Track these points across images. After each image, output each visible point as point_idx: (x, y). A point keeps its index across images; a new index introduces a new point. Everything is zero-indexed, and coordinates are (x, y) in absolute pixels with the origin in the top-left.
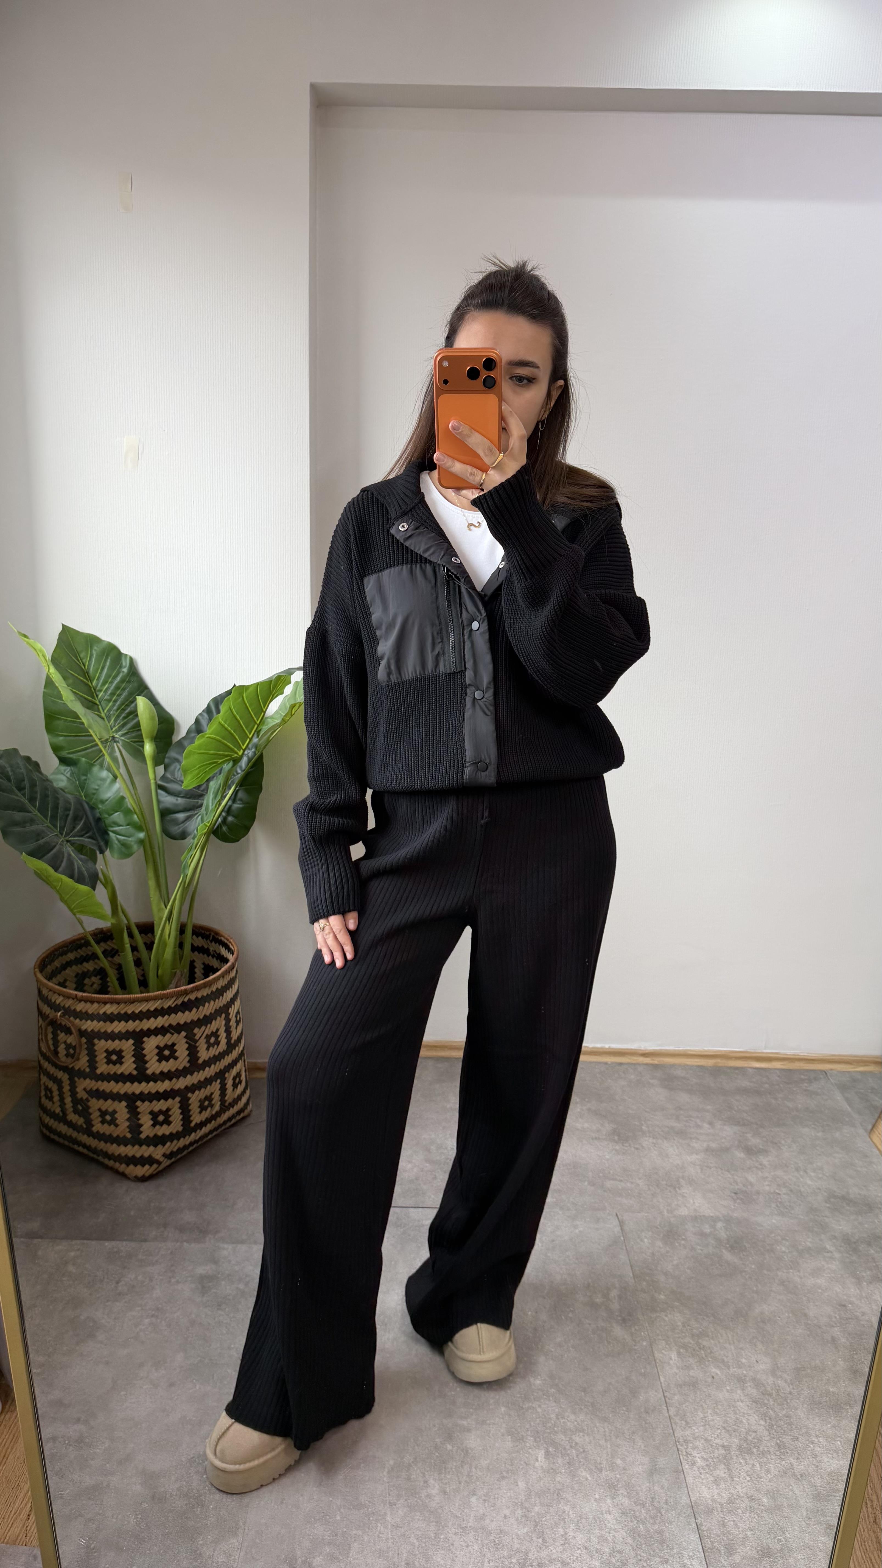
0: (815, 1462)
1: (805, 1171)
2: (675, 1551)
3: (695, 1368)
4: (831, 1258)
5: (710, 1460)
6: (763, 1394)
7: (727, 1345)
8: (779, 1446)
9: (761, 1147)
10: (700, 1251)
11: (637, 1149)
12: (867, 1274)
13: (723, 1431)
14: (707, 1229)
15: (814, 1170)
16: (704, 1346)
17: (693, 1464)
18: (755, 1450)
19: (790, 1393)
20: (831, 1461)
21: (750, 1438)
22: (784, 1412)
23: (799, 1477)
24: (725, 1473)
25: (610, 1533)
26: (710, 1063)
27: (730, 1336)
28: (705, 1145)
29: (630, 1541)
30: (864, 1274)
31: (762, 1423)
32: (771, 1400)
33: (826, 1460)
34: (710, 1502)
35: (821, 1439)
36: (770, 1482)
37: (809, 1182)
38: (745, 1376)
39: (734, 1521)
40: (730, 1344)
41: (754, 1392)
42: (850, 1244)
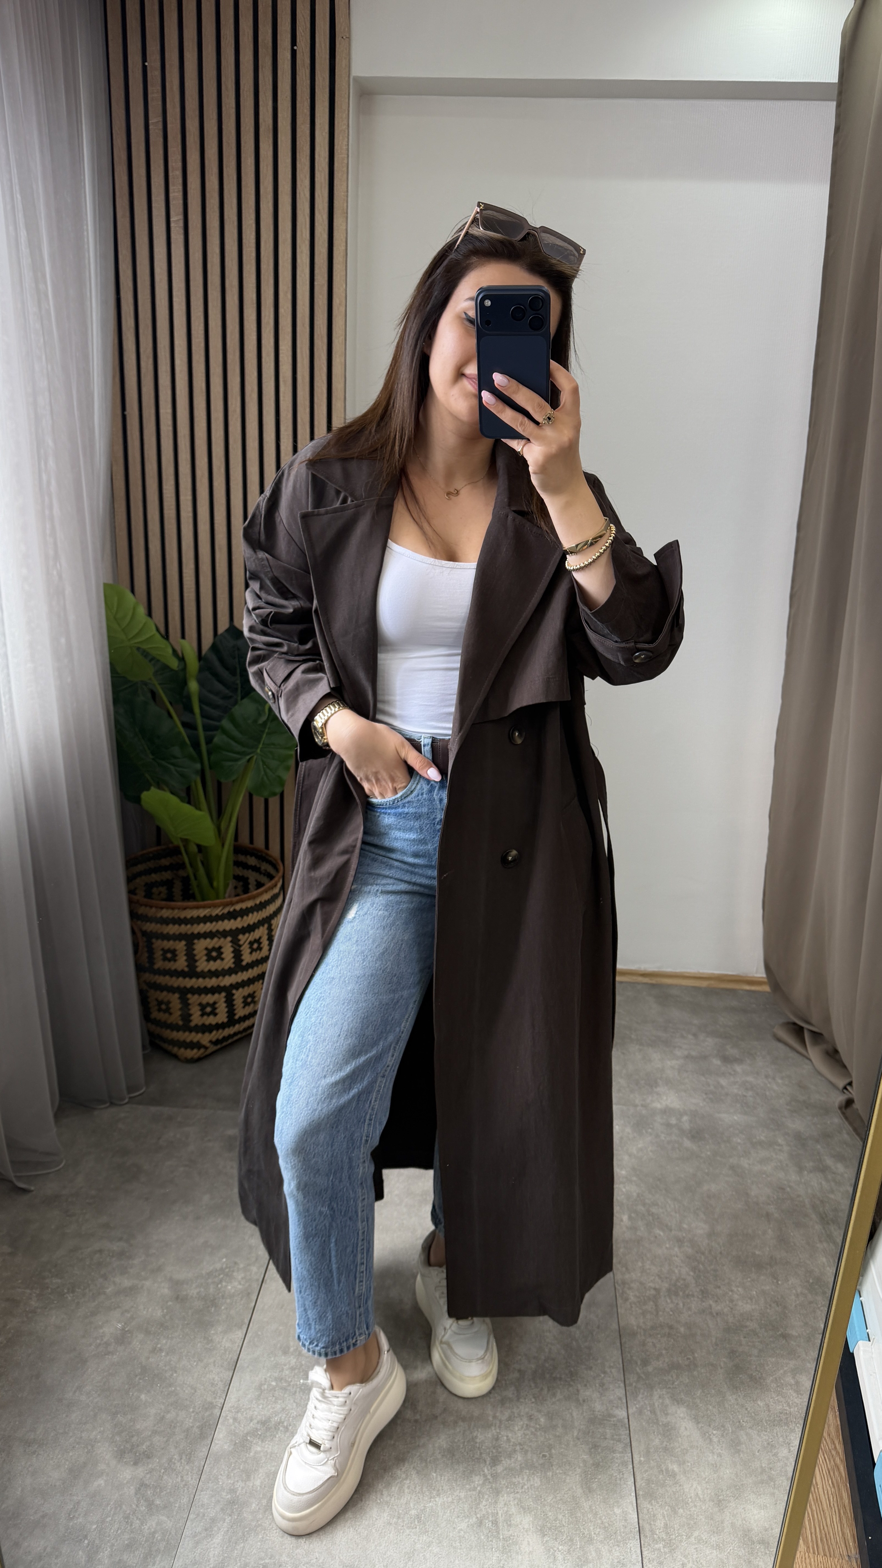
0: (731, 1305)
1: (774, 1079)
2: (599, 1361)
3: (642, 1229)
4: (780, 1150)
5: (642, 1298)
6: (697, 1252)
7: (673, 1214)
8: (702, 1292)
9: (737, 1056)
10: (664, 1139)
11: (623, 1053)
12: (810, 1165)
13: (657, 1278)
14: (673, 1121)
15: (782, 1078)
16: (653, 1213)
17: (627, 1300)
18: (681, 1293)
19: (721, 1253)
20: (745, 1306)
21: (679, 1284)
22: (712, 1267)
23: (715, 1314)
24: (652, 1308)
25: (547, 1345)
26: (704, 984)
27: (677, 1206)
28: (686, 1053)
29: (563, 1352)
30: (807, 1165)
31: (692, 1273)
32: (703, 1257)
33: (740, 1303)
34: (635, 1328)
35: (740, 1289)
36: (689, 1316)
37: (775, 1087)
38: (684, 1237)
39: (653, 1342)
40: (676, 1212)
41: (690, 1251)
42: (800, 1139)
